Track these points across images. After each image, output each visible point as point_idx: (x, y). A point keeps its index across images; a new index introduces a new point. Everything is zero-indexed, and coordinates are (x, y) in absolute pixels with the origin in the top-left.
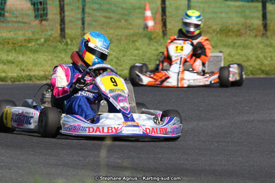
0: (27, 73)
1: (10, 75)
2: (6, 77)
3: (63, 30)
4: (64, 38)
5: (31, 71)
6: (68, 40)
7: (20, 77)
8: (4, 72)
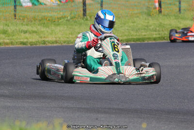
0: (43, 39)
1: (30, 40)
2: (27, 42)
3: (85, 11)
4: (86, 16)
5: (47, 37)
6: (88, 17)
7: (37, 42)
8: (27, 38)
